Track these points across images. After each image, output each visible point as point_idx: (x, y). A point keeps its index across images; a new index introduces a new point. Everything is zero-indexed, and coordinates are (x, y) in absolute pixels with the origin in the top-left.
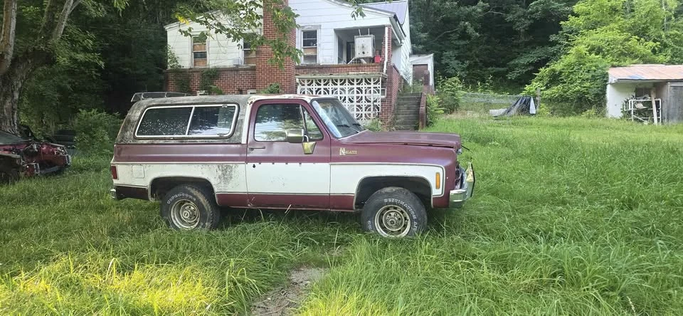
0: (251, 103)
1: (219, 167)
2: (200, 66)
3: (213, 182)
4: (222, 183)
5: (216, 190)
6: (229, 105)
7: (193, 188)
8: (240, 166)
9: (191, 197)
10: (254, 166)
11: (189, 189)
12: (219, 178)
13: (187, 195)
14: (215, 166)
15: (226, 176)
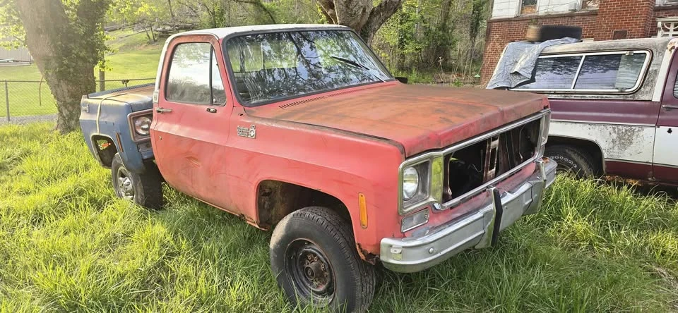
0: (673, 48)
1: (614, 129)
2: (528, 13)
3: (603, 145)
4: (616, 148)
5: (605, 155)
6: (635, 52)
7: (575, 153)
8: (646, 130)
9: (571, 162)
10: (670, 131)
11: (570, 153)
12: (613, 141)
13: (566, 160)
14: (608, 127)
15: (624, 140)
